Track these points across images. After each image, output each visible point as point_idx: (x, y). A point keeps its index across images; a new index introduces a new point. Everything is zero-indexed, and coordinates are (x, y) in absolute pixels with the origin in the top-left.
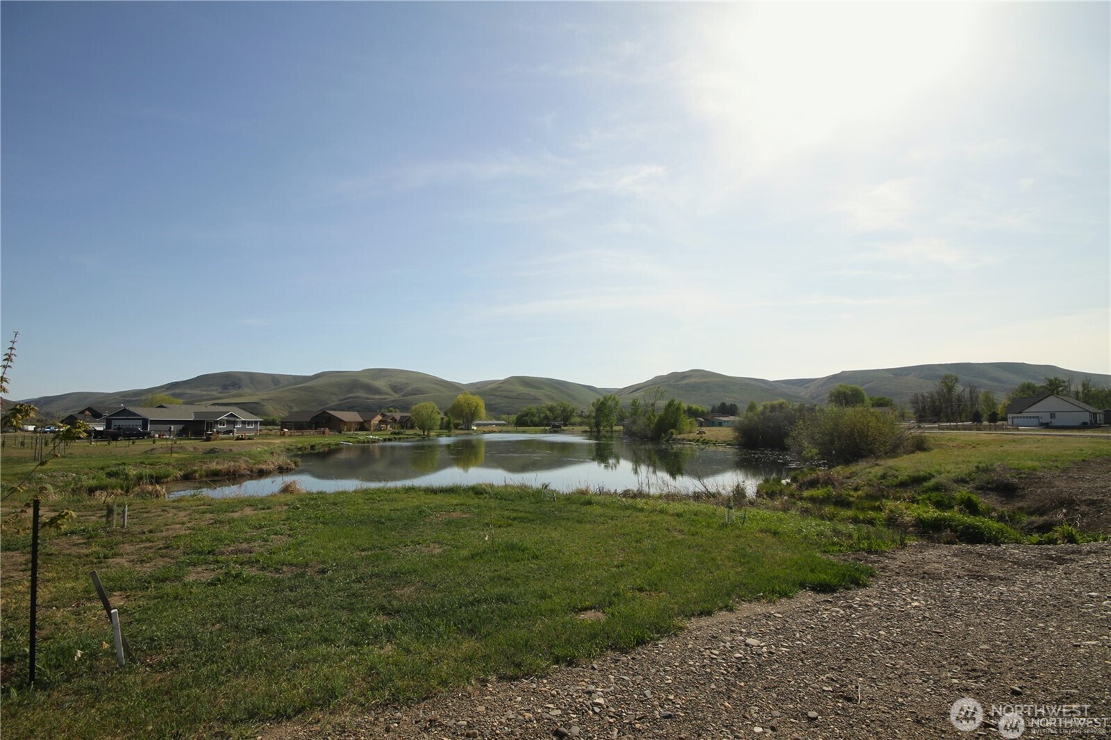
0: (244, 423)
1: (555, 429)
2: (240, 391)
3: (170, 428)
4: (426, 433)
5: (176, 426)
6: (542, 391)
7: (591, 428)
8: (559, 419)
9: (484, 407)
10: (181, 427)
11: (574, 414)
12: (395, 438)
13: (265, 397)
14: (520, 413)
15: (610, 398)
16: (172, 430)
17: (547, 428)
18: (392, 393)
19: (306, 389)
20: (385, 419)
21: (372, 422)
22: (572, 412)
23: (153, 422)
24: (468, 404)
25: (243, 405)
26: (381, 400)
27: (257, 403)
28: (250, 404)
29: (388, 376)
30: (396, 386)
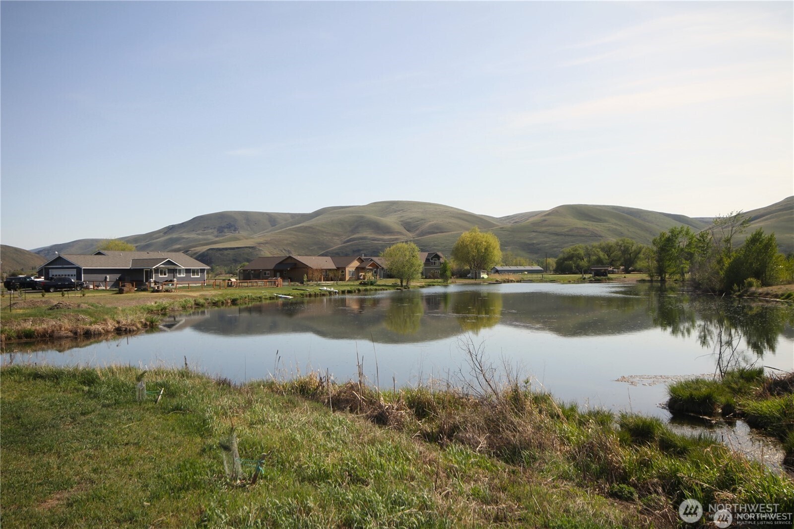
0: (188, 271)
1: (597, 277)
2: (236, 234)
3: (106, 278)
4: (404, 284)
5: (112, 275)
6: (606, 224)
7: (651, 276)
8: (619, 263)
9: (498, 247)
10: (117, 276)
11: (641, 256)
12: (359, 290)
13: (262, 240)
14: (561, 255)
15: (680, 232)
16: (108, 280)
17: (587, 276)
18: (405, 231)
19: (305, 229)
20: (363, 265)
21: (347, 269)
22: (638, 252)
23: (87, 271)
24: (477, 244)
25: (239, 249)
26: (393, 241)
27: (252, 247)
28: (246, 249)
29: (399, 211)
30: (410, 222)
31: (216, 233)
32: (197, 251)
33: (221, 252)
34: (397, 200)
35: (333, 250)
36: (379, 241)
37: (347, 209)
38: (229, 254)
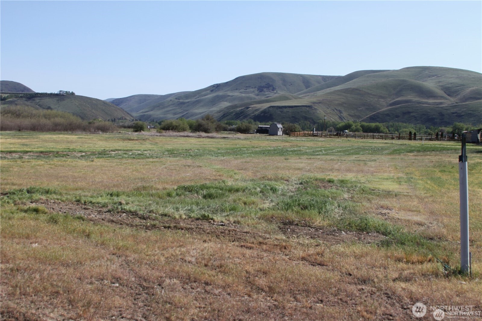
18: (446, 96)
25: (298, 108)
26: (437, 105)
27: (309, 106)
28: (303, 108)
29: (433, 76)
30: (449, 87)
31: (257, 92)
32: (257, 108)
33: (281, 110)
34: (428, 66)
35: (384, 111)
36: (423, 104)
37: (382, 73)
38: (288, 112)
